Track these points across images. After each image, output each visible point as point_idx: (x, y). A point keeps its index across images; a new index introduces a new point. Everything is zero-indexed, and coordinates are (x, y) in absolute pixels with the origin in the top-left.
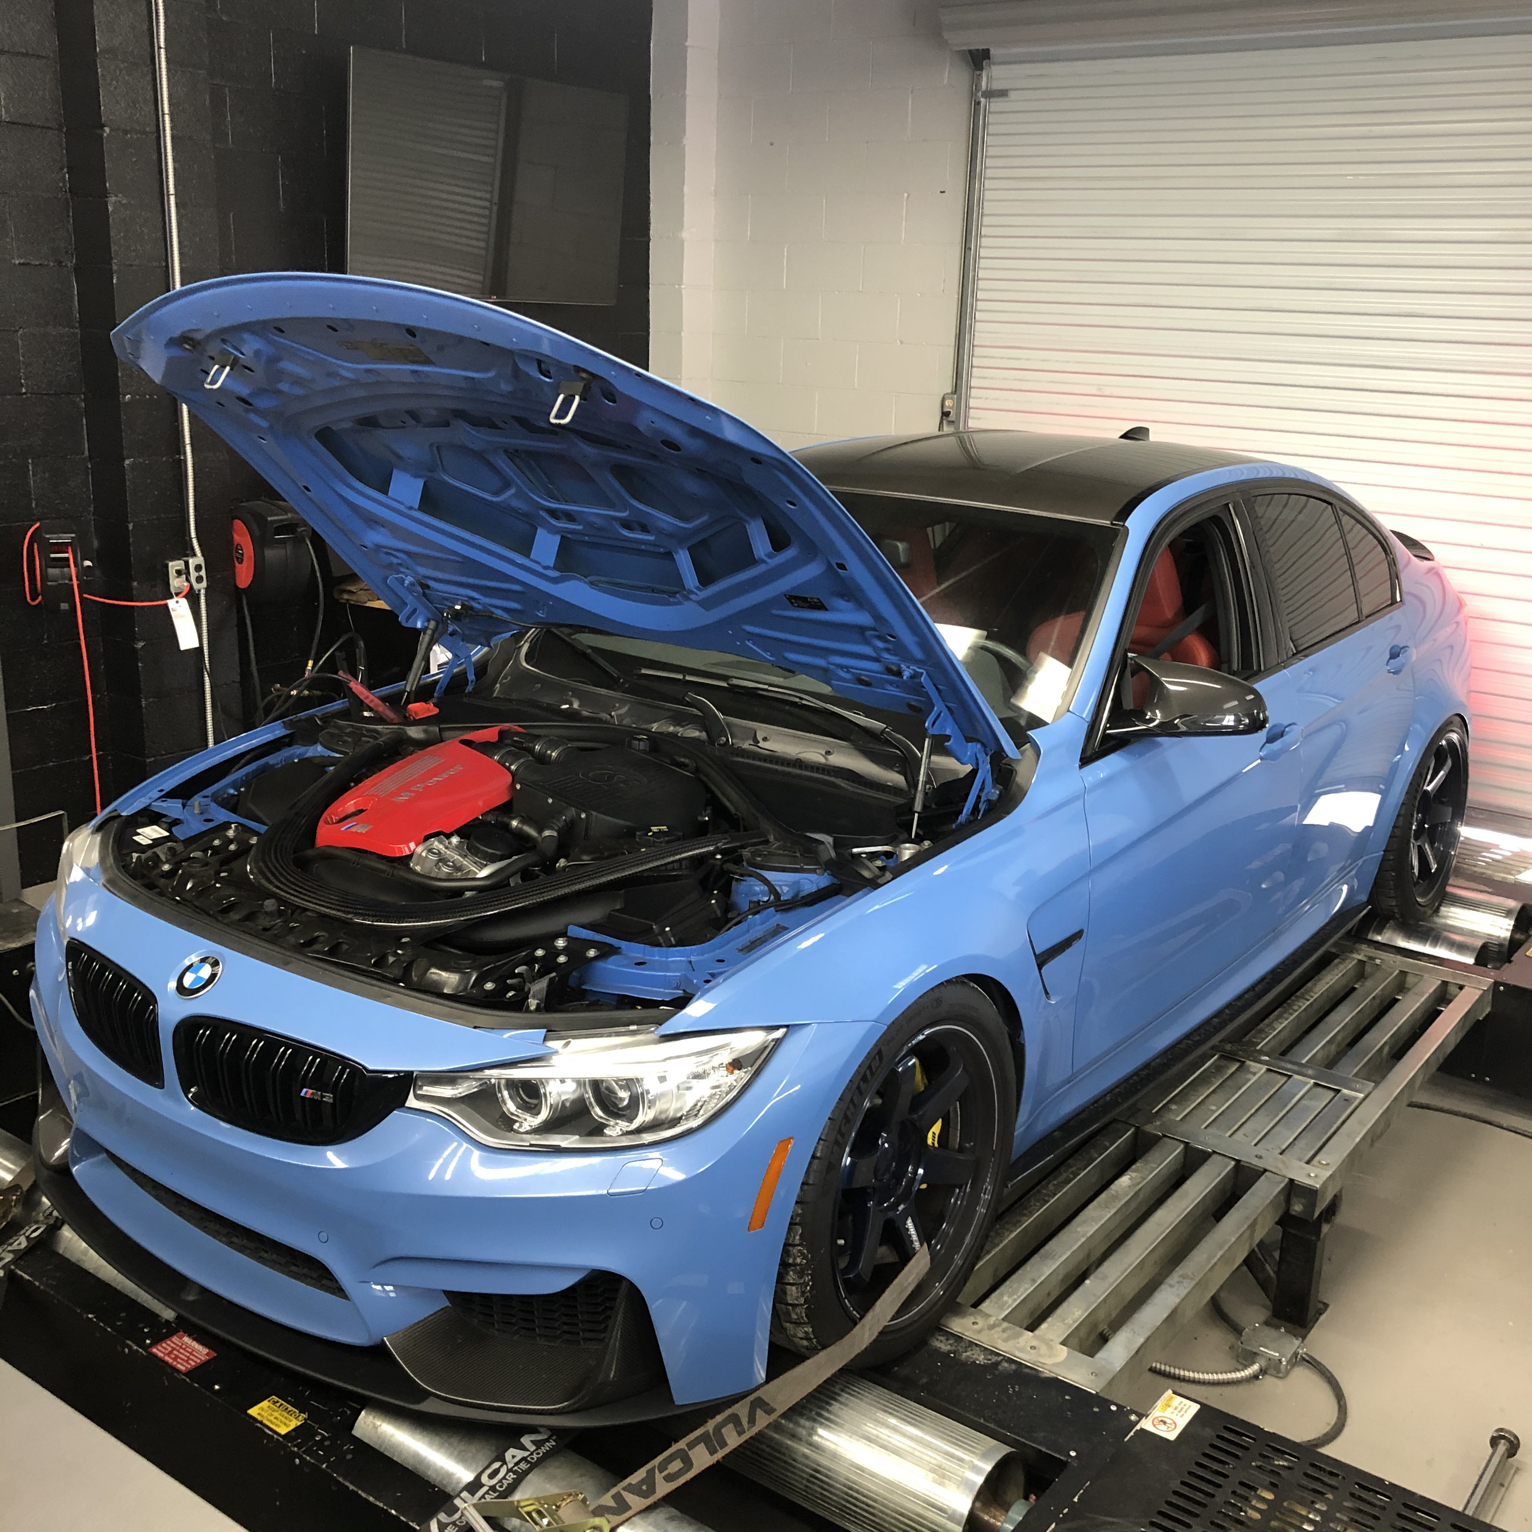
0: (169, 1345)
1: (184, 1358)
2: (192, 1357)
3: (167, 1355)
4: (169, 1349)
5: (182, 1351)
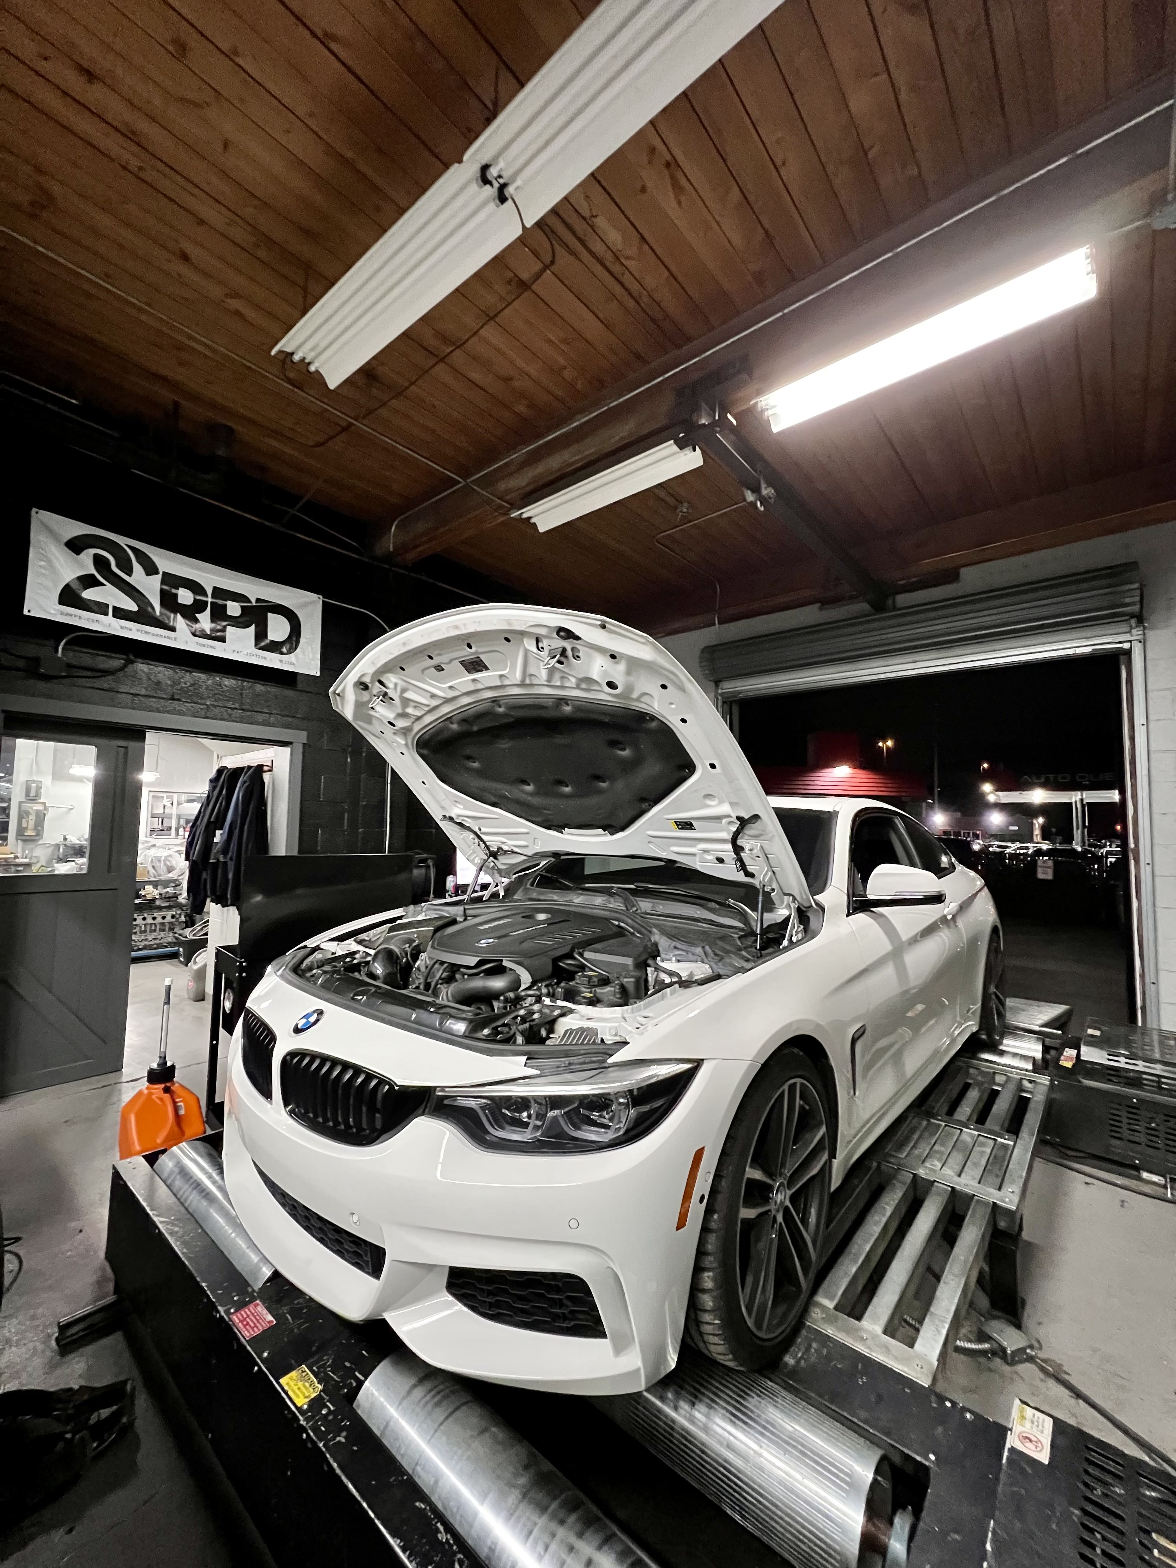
0: (246, 1313)
1: (252, 1325)
2: (258, 1325)
3: (241, 1321)
4: (245, 1316)
5: (253, 1318)
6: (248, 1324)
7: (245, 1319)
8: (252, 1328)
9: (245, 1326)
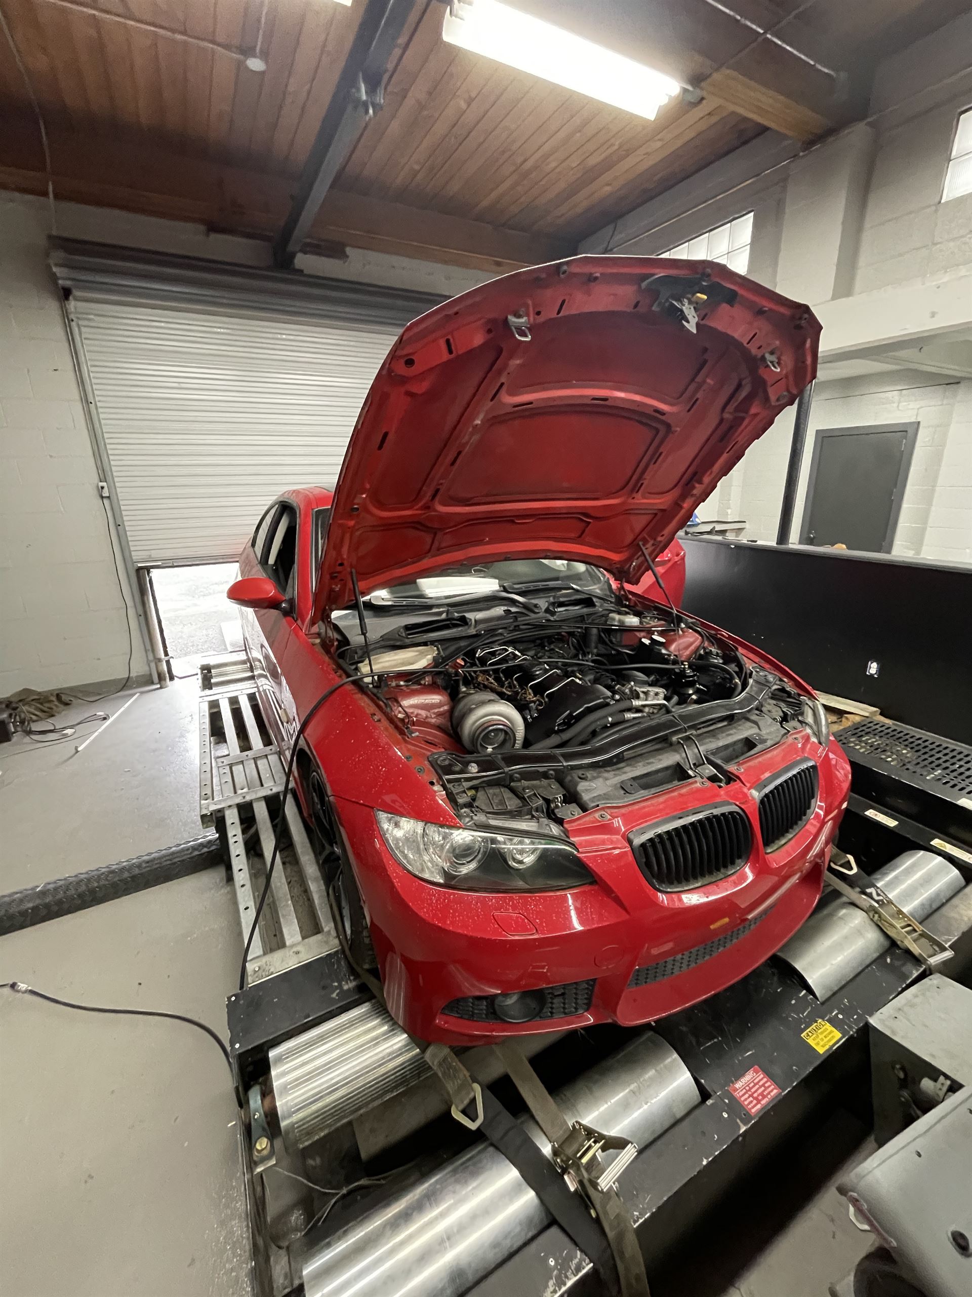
0: (746, 1100)
1: (763, 1088)
2: (761, 1083)
3: (759, 1102)
4: (751, 1099)
5: (753, 1090)
6: (761, 1094)
7: (756, 1098)
8: (766, 1088)
9: (764, 1097)
